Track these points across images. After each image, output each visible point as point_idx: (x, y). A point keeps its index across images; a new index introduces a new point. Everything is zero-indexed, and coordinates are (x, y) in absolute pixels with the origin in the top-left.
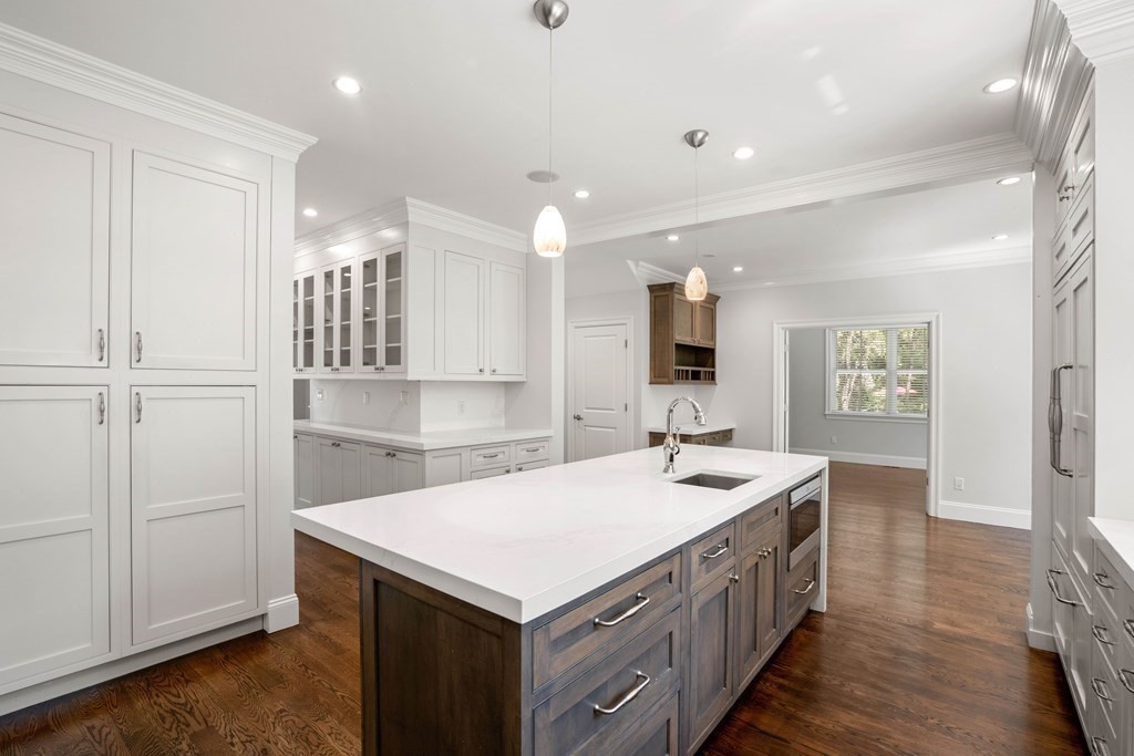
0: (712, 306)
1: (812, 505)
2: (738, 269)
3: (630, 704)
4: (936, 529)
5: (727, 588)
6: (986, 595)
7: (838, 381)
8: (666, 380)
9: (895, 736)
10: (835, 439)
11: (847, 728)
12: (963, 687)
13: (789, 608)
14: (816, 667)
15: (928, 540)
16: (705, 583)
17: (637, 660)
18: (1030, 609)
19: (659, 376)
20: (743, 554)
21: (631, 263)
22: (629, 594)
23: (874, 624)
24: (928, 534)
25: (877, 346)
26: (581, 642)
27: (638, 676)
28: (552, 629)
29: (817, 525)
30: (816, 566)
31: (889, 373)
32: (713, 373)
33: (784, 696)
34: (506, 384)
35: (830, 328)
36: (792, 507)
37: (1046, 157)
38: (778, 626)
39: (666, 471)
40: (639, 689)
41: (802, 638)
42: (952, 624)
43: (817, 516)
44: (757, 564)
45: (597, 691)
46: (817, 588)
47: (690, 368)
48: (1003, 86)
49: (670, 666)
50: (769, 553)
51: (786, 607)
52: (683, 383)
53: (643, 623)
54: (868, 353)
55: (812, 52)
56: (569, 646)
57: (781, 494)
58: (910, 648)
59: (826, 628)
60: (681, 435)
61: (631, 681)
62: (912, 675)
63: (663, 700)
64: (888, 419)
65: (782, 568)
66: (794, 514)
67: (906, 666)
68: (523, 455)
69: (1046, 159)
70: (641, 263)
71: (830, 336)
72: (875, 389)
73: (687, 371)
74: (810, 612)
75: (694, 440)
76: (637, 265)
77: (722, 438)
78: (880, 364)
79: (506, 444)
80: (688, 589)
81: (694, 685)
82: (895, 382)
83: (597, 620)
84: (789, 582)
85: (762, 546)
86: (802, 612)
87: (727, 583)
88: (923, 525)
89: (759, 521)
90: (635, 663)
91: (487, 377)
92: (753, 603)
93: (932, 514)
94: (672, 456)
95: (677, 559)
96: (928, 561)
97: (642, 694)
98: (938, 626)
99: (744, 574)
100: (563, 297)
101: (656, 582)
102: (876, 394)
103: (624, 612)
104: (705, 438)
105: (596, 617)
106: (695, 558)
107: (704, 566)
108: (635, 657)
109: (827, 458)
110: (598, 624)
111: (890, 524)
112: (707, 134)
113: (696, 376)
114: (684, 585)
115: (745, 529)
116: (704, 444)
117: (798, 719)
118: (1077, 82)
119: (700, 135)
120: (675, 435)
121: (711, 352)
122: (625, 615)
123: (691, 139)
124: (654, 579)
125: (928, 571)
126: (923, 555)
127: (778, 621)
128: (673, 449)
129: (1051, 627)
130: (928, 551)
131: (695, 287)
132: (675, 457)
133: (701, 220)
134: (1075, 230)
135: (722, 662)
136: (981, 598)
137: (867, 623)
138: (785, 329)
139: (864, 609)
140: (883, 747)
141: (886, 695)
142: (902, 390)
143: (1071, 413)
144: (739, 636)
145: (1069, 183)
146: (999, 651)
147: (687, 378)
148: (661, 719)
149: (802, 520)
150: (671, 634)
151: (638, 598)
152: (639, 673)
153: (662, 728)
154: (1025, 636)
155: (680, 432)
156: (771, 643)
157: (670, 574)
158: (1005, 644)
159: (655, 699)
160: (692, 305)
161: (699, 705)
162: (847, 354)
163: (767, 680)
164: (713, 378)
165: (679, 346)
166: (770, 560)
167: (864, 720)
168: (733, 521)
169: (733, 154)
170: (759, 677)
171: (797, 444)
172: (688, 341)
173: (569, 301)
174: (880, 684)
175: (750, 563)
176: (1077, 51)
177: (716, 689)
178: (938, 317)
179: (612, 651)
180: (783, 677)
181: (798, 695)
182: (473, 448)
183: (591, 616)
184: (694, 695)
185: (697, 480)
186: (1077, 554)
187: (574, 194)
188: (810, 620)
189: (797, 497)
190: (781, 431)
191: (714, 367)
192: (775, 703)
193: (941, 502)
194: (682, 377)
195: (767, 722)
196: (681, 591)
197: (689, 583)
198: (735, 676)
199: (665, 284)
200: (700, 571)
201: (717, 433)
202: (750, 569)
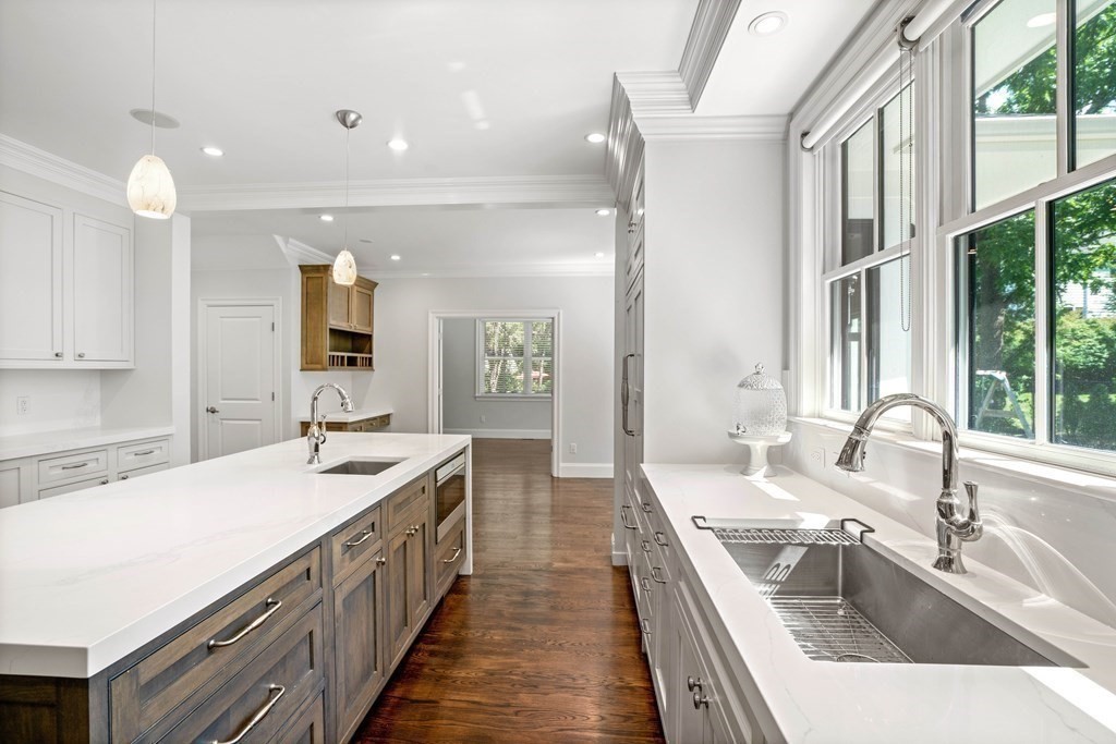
0: (369, 292)
1: (458, 479)
2: (395, 258)
3: (261, 725)
4: (558, 487)
5: (374, 572)
6: (587, 533)
7: (487, 366)
8: (319, 366)
9: (523, 665)
10: (483, 418)
11: (486, 671)
12: (571, 609)
13: (439, 577)
14: (464, 625)
15: (553, 497)
16: (348, 572)
17: (270, 672)
18: (613, 538)
19: (310, 363)
20: (390, 536)
21: (279, 239)
22: (255, 603)
23: (511, 575)
24: (553, 492)
25: (518, 337)
26: (190, 674)
27: (271, 691)
28: (142, 670)
29: (462, 497)
30: (462, 534)
31: (526, 359)
32: (370, 359)
33: (434, 661)
34: (103, 372)
35: (480, 319)
36: (439, 484)
37: (623, 199)
38: (428, 598)
39: (310, 462)
40: (271, 704)
41: (451, 603)
42: (566, 561)
43: (462, 489)
44: (405, 542)
45: (216, 724)
46: (463, 555)
47: (346, 354)
48: (597, 138)
49: (312, 666)
50: (416, 530)
51: (436, 577)
52: (339, 370)
53: (276, 630)
54: (511, 341)
55: (457, 66)
56: (171, 684)
57: (427, 473)
58: (537, 589)
59: (472, 588)
60: (327, 423)
61: (263, 698)
62: (537, 610)
63: (303, 707)
64: (525, 398)
65: (430, 541)
66: (440, 490)
67: (532, 603)
68: (129, 460)
69: (623, 201)
70: (291, 240)
71: (479, 326)
72: (516, 374)
73: (343, 357)
74: (459, 577)
75: (349, 427)
76: (287, 242)
77: (381, 424)
78: (519, 352)
79: (103, 448)
80: (330, 582)
81: (341, 679)
82: (530, 365)
83: (212, 642)
84: (437, 555)
85: (410, 525)
86: (451, 579)
87: (374, 567)
88: (549, 485)
89: (407, 501)
90: (266, 678)
91: (68, 363)
92: (402, 582)
93: (555, 475)
94: (317, 445)
95: (316, 554)
96: (553, 513)
97: (278, 708)
98: (557, 565)
99: (392, 555)
100: (189, 270)
101: (292, 582)
102: (518, 377)
103: (248, 625)
104: (362, 424)
105: (210, 639)
106: (337, 548)
107: (347, 555)
108: (266, 670)
109: (470, 436)
110: (214, 646)
111: (528, 487)
112: (360, 117)
113: (352, 362)
114: (324, 579)
115: (391, 509)
116: (361, 430)
117: (446, 678)
118: (636, 147)
119: (353, 117)
120: (320, 424)
121: (369, 337)
122: (250, 628)
123: (342, 117)
124: (288, 580)
125: (552, 522)
126: (548, 510)
127: (428, 592)
128: (318, 438)
129: (625, 549)
130: (553, 506)
131: (344, 271)
132: (320, 446)
133: (350, 205)
134: (636, 255)
135: (372, 645)
136: (585, 536)
137: (504, 576)
138: (439, 318)
139: (503, 564)
140: (514, 677)
141: (517, 633)
142: (535, 374)
143: (633, 389)
144: (389, 615)
145: (633, 221)
146: (595, 574)
147: (342, 364)
148: (303, 726)
149: (449, 495)
150: (311, 633)
151: (268, 604)
152: (273, 686)
153: (304, 736)
154: (610, 558)
155: (326, 420)
156: (421, 613)
157: (308, 570)
158: (599, 567)
159: (293, 709)
160: (348, 290)
161: (348, 697)
162: (495, 344)
163: (419, 650)
164: (370, 364)
165: (333, 332)
166: (419, 536)
167: (501, 659)
168: (379, 504)
169: (387, 143)
170: (412, 650)
171: (450, 426)
172: (344, 326)
173: (197, 274)
174: (514, 625)
175: (398, 543)
176: (635, 127)
177: (366, 676)
178: (559, 313)
179: (233, 673)
180: (433, 643)
181: (447, 655)
182: (42, 458)
183: (204, 640)
184: (342, 689)
185: (347, 468)
186: (636, 491)
187: (202, 149)
188: (459, 585)
189: (443, 475)
190: (435, 414)
191: (371, 352)
192: (426, 670)
193: (561, 465)
194: (335, 362)
195: (420, 691)
196: (321, 586)
197: (331, 575)
198: (386, 656)
199: (318, 266)
200: (343, 561)
201: (375, 419)
202: (398, 549)
